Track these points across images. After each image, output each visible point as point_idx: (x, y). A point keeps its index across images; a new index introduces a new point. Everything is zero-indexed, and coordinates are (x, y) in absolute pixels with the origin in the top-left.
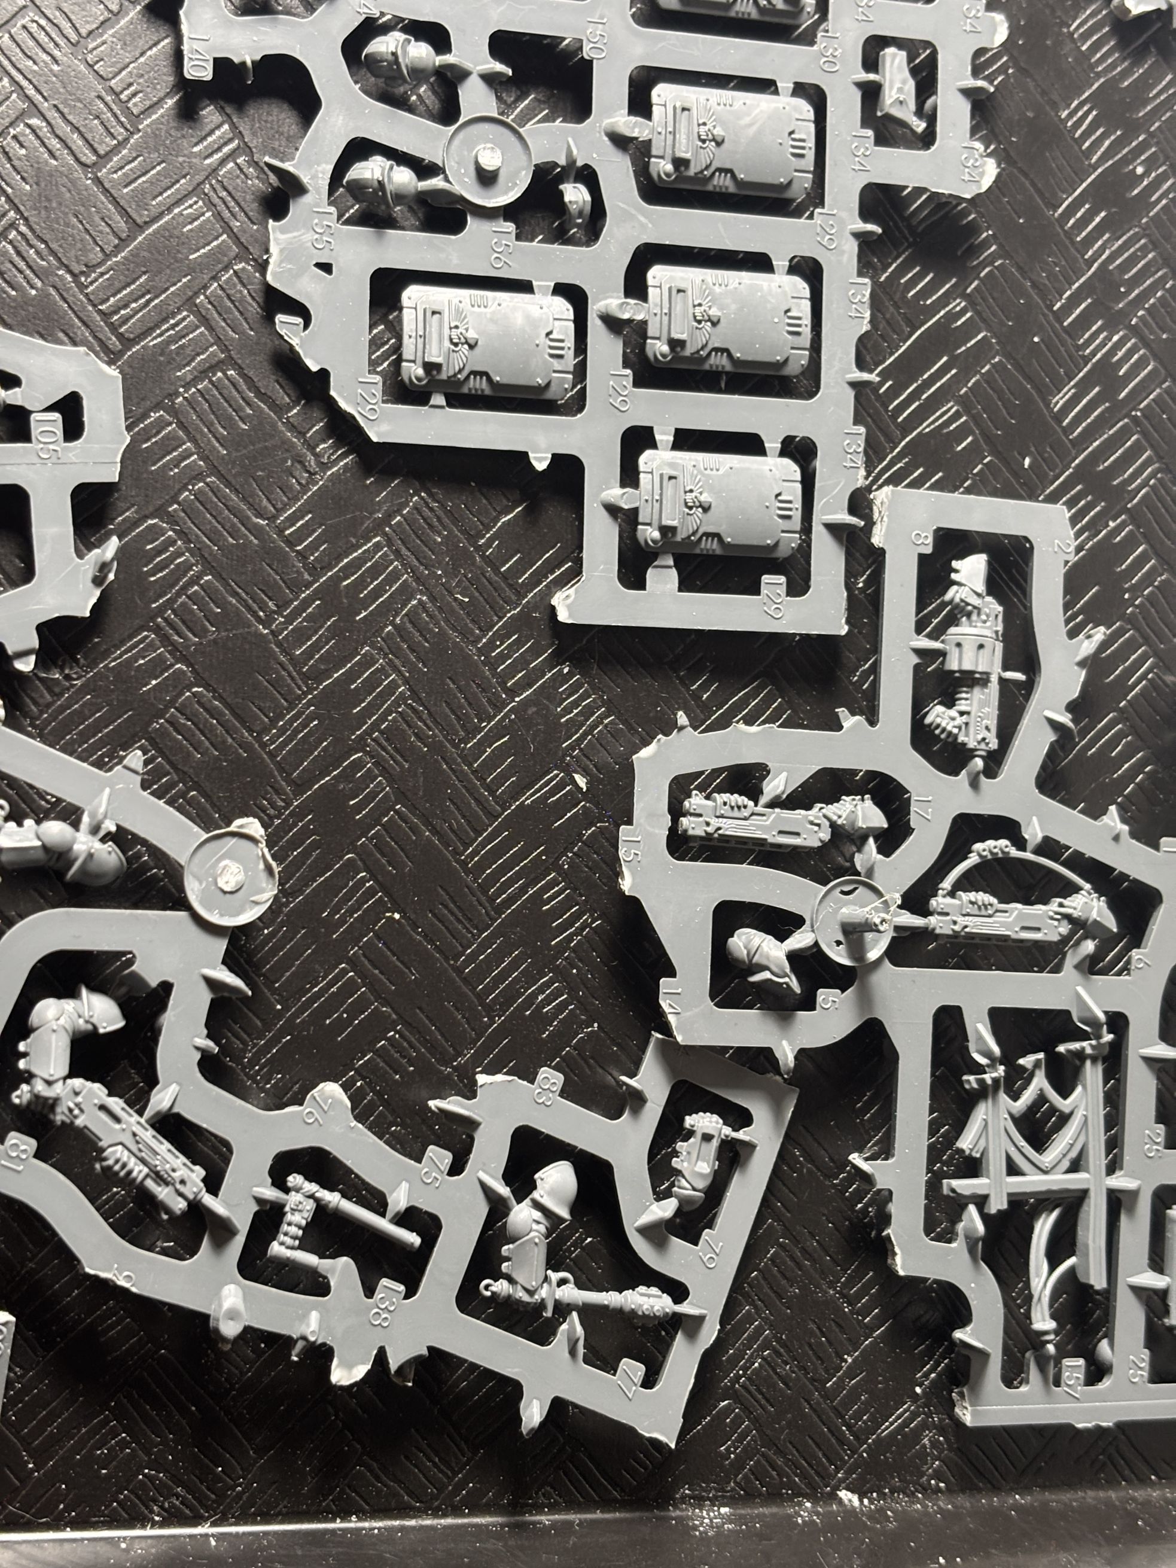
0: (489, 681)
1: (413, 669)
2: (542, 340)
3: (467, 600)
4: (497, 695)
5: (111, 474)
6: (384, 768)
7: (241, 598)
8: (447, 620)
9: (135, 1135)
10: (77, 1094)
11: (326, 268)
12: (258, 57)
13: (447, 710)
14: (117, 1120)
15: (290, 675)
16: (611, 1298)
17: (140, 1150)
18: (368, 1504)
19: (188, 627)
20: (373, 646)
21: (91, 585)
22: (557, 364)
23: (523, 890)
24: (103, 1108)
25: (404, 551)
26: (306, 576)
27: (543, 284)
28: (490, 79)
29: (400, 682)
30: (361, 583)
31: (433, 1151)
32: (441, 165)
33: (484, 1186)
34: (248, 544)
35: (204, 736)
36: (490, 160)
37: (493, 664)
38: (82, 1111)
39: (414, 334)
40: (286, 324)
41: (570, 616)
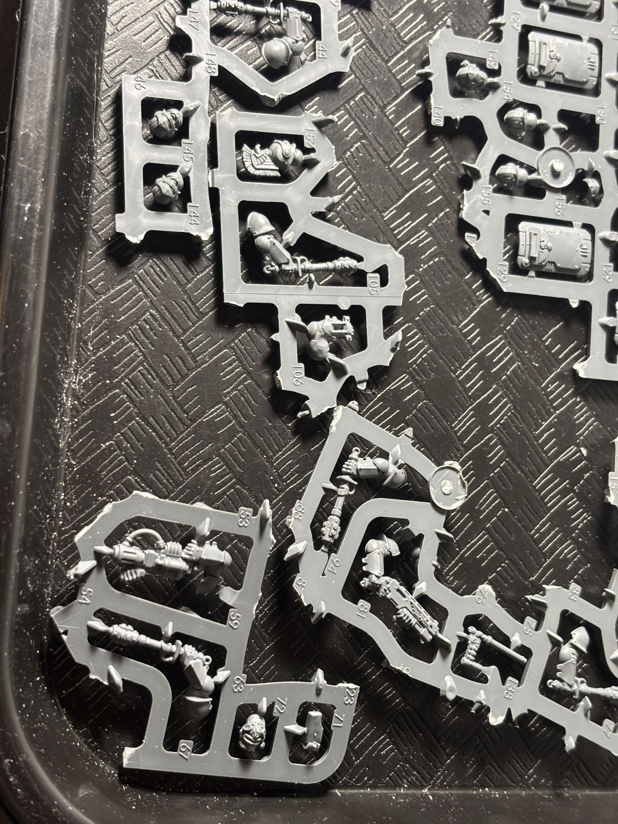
0: (546, 403)
1: (514, 396)
2: (578, 248)
3: (537, 365)
4: (549, 410)
5: (398, 302)
6: (502, 441)
7: (445, 361)
8: (529, 374)
9: (411, 603)
10: (388, 583)
11: (487, 212)
12: (462, 117)
13: (528, 416)
14: (404, 596)
15: (463, 396)
16: (600, 691)
17: (414, 611)
18: (493, 783)
19: (424, 374)
20: (497, 384)
21: (390, 352)
22: (584, 260)
23: (559, 501)
24: (398, 590)
25: (512, 342)
26: (471, 352)
27: (578, 223)
28: (558, 130)
29: (509, 402)
30: (494, 355)
31: (528, 619)
32: (536, 167)
33: (550, 637)
34: (447, 335)
35: (428, 422)
36: (559, 167)
37: (548, 394)
38: (390, 591)
39: (524, 244)
40: (469, 237)
41: (585, 374)
